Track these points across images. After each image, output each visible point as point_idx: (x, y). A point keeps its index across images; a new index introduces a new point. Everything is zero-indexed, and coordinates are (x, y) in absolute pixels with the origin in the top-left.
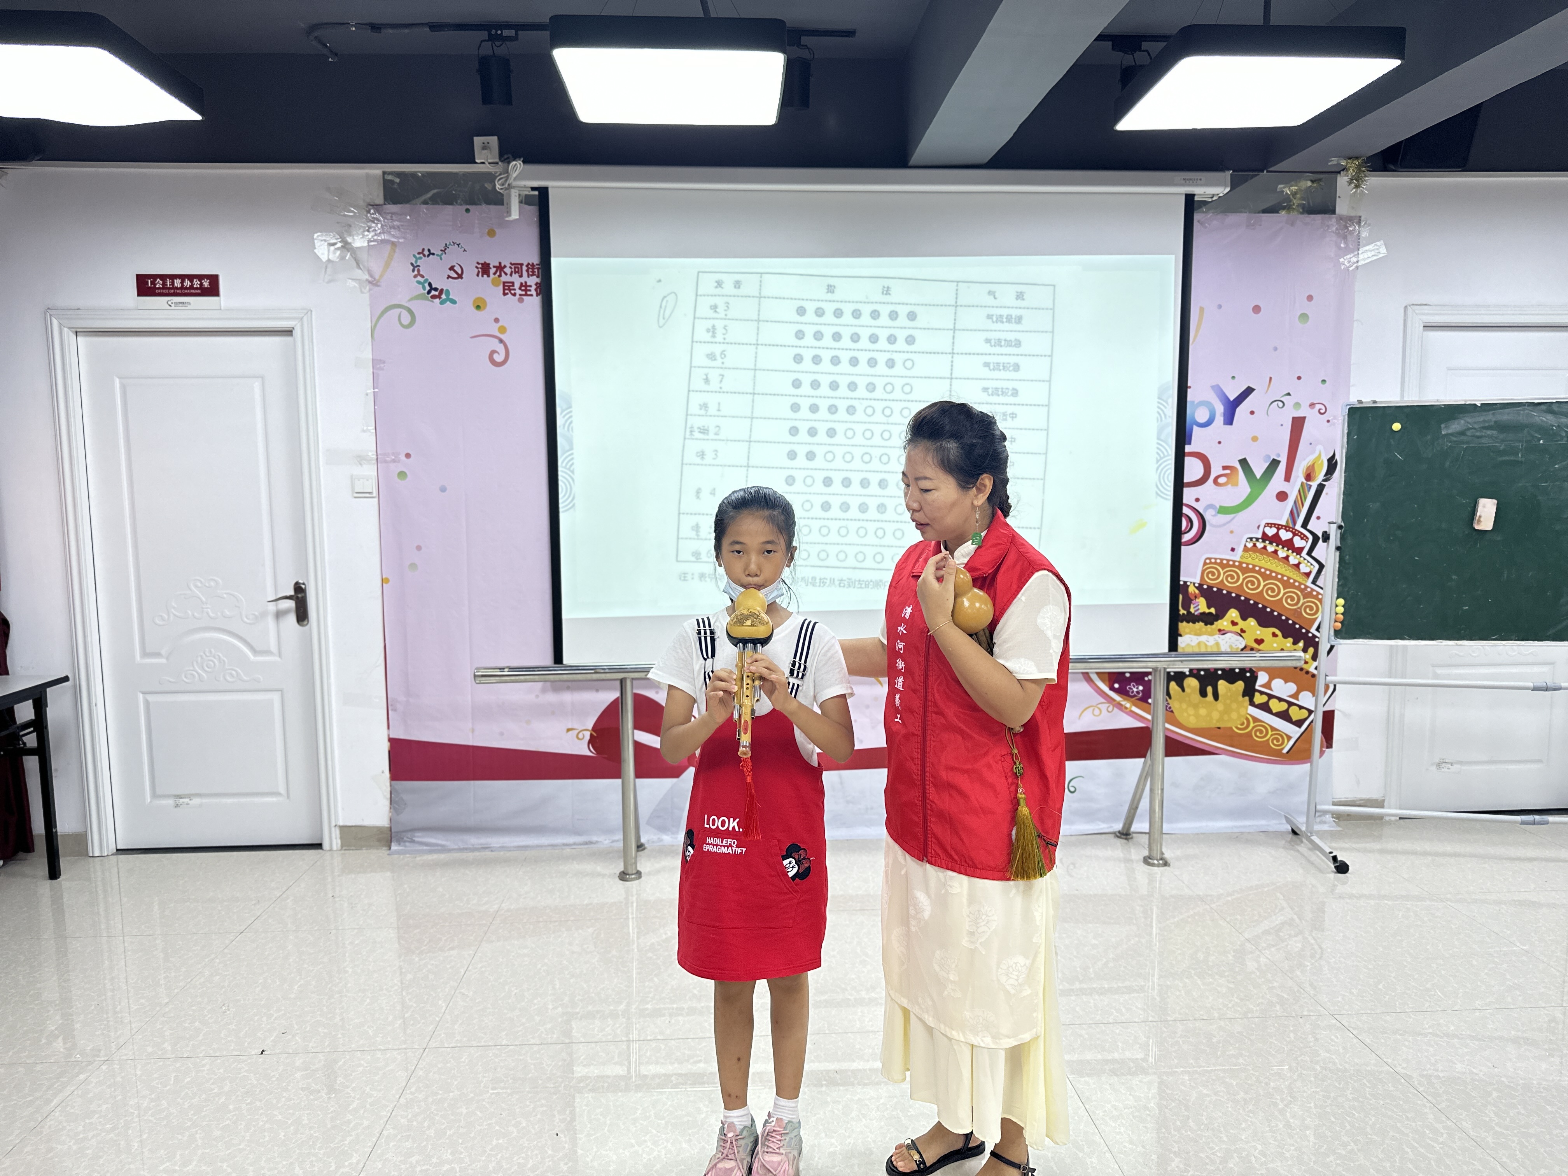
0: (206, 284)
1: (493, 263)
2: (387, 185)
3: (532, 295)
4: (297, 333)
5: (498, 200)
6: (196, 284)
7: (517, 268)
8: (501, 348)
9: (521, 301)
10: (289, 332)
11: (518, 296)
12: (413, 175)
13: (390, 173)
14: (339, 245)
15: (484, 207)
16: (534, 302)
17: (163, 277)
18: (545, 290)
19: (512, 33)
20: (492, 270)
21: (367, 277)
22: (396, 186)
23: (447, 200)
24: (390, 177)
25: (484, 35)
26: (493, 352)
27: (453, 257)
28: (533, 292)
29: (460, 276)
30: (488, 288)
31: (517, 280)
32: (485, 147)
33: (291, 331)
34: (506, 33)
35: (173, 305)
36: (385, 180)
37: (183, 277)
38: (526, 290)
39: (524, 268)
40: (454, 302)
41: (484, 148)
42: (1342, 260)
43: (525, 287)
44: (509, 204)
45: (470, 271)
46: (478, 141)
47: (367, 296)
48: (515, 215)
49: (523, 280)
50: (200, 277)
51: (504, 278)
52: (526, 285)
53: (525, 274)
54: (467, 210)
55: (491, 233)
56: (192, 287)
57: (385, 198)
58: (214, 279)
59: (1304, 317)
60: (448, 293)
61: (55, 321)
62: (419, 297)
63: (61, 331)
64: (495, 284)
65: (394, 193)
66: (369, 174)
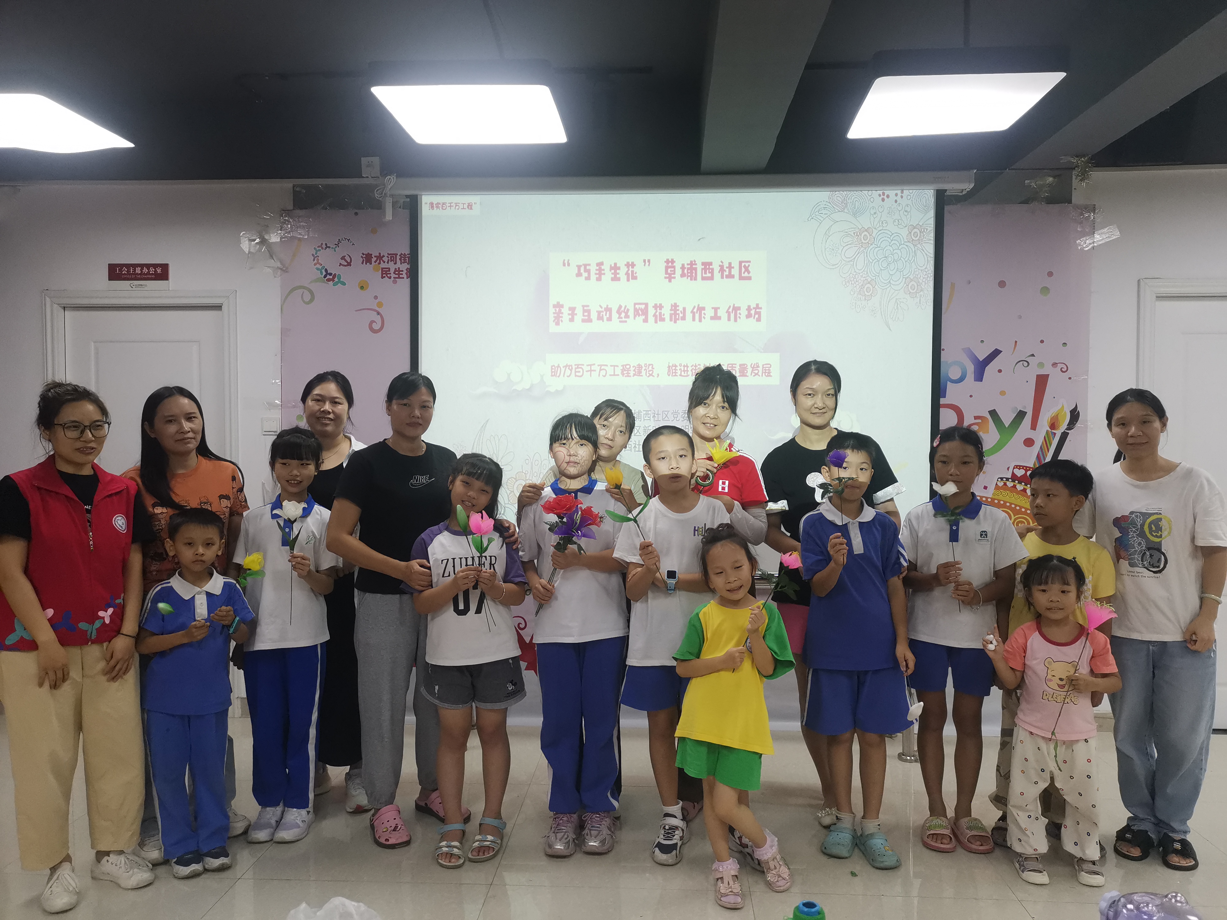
0: (159, 271)
1: (375, 253)
2: (296, 195)
3: (403, 278)
4: (225, 308)
5: (377, 206)
6: (152, 270)
7: (393, 257)
8: (378, 319)
9: (394, 282)
10: (218, 307)
11: (392, 277)
12: (315, 187)
13: (298, 186)
14: (258, 240)
15: (367, 211)
16: (405, 284)
17: (128, 266)
18: (413, 274)
20: (374, 259)
21: (278, 265)
22: (302, 195)
23: (341, 206)
24: (298, 189)
26: (372, 322)
27: (344, 250)
28: (405, 276)
29: (349, 264)
30: (371, 273)
31: (392, 266)
33: (221, 307)
35: (134, 287)
36: (294, 191)
37: (142, 266)
38: (399, 274)
39: (398, 257)
40: (344, 284)
41: (369, 166)
42: (1078, 241)
43: (398, 272)
44: (385, 209)
45: (357, 260)
46: (364, 161)
47: (278, 279)
48: (389, 216)
49: (397, 266)
50: (155, 266)
51: (383, 265)
52: (399, 270)
53: (398, 261)
54: (356, 214)
55: (374, 231)
57: (294, 206)
58: (165, 267)
59: (1045, 290)
60: (339, 277)
61: (48, 299)
62: (317, 280)
63: (52, 306)
64: (376, 269)
65: (303, 201)
66: (283, 187)
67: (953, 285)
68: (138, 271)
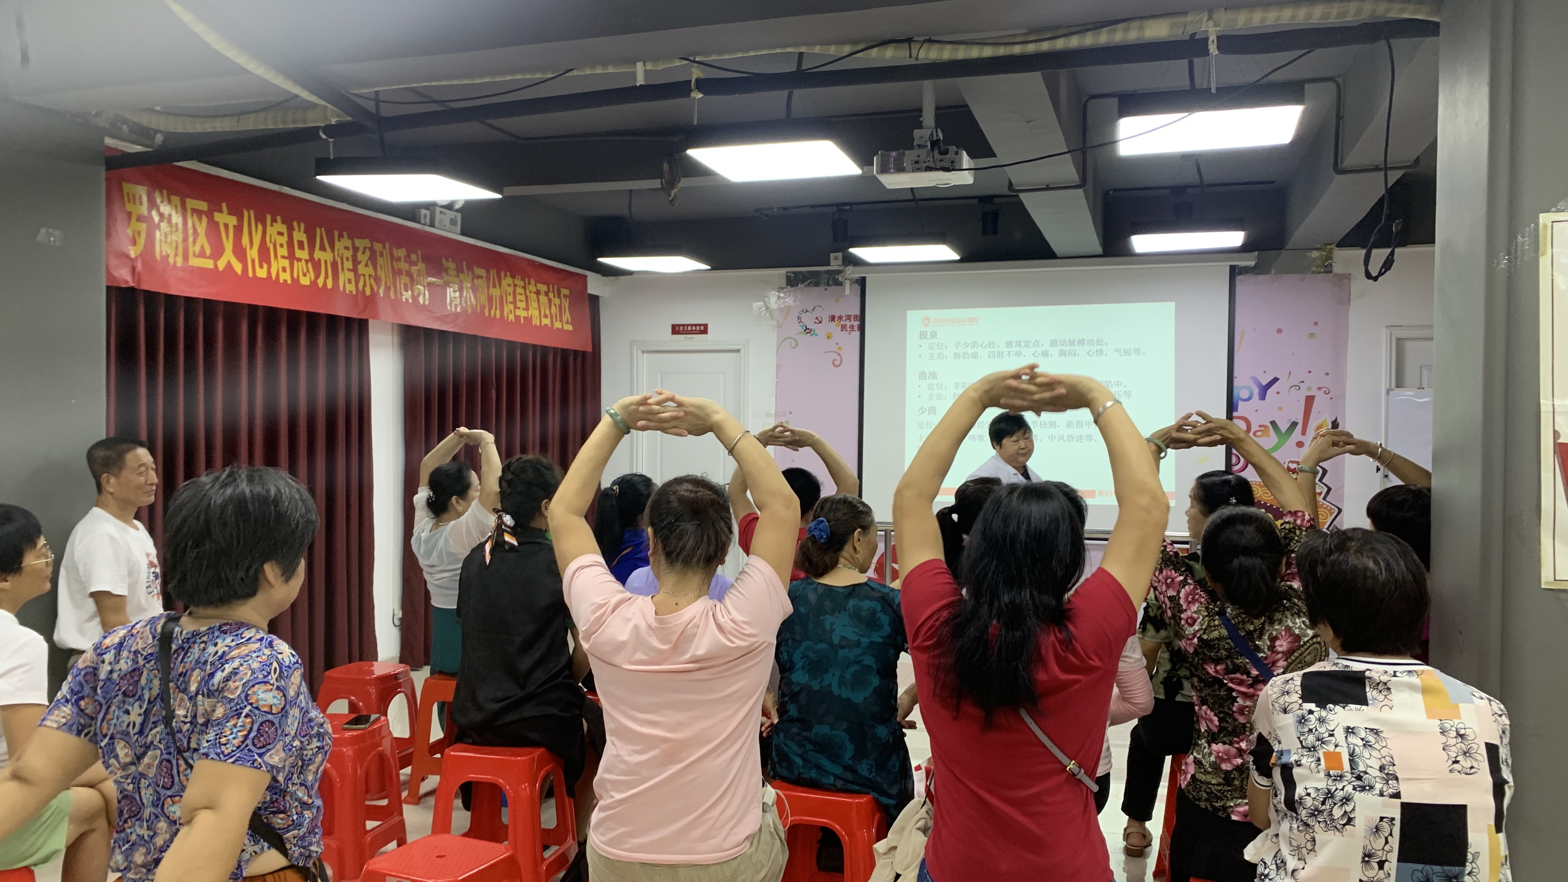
0: (702, 328)
1: (837, 315)
2: (788, 278)
3: (855, 331)
4: (742, 351)
5: (840, 284)
6: (698, 328)
7: (849, 318)
8: (838, 358)
9: (850, 334)
10: (738, 351)
11: (848, 331)
12: (801, 272)
13: (789, 272)
14: (764, 308)
15: (834, 287)
16: (857, 334)
17: (683, 325)
18: (862, 329)
19: (849, 208)
20: (837, 319)
21: (776, 323)
22: (792, 278)
23: (817, 284)
24: (789, 274)
25: (835, 209)
26: (834, 360)
27: (818, 313)
28: (856, 329)
29: (820, 322)
30: (834, 327)
31: (848, 323)
32: (836, 258)
33: (740, 350)
34: (846, 208)
35: (687, 339)
36: (787, 276)
37: (692, 325)
39: (852, 318)
40: (817, 335)
43: (852, 327)
44: (844, 288)
45: (826, 320)
46: (832, 255)
47: (775, 333)
48: (847, 292)
49: (851, 323)
50: (700, 325)
51: (842, 323)
53: (852, 320)
54: (825, 289)
55: (837, 300)
56: (696, 330)
57: (787, 285)
58: (706, 326)
59: (1312, 335)
60: (814, 331)
61: (635, 347)
62: (800, 333)
63: (637, 351)
64: (837, 326)
65: (792, 282)
66: (780, 273)
67: (1242, 333)
68: (689, 328)
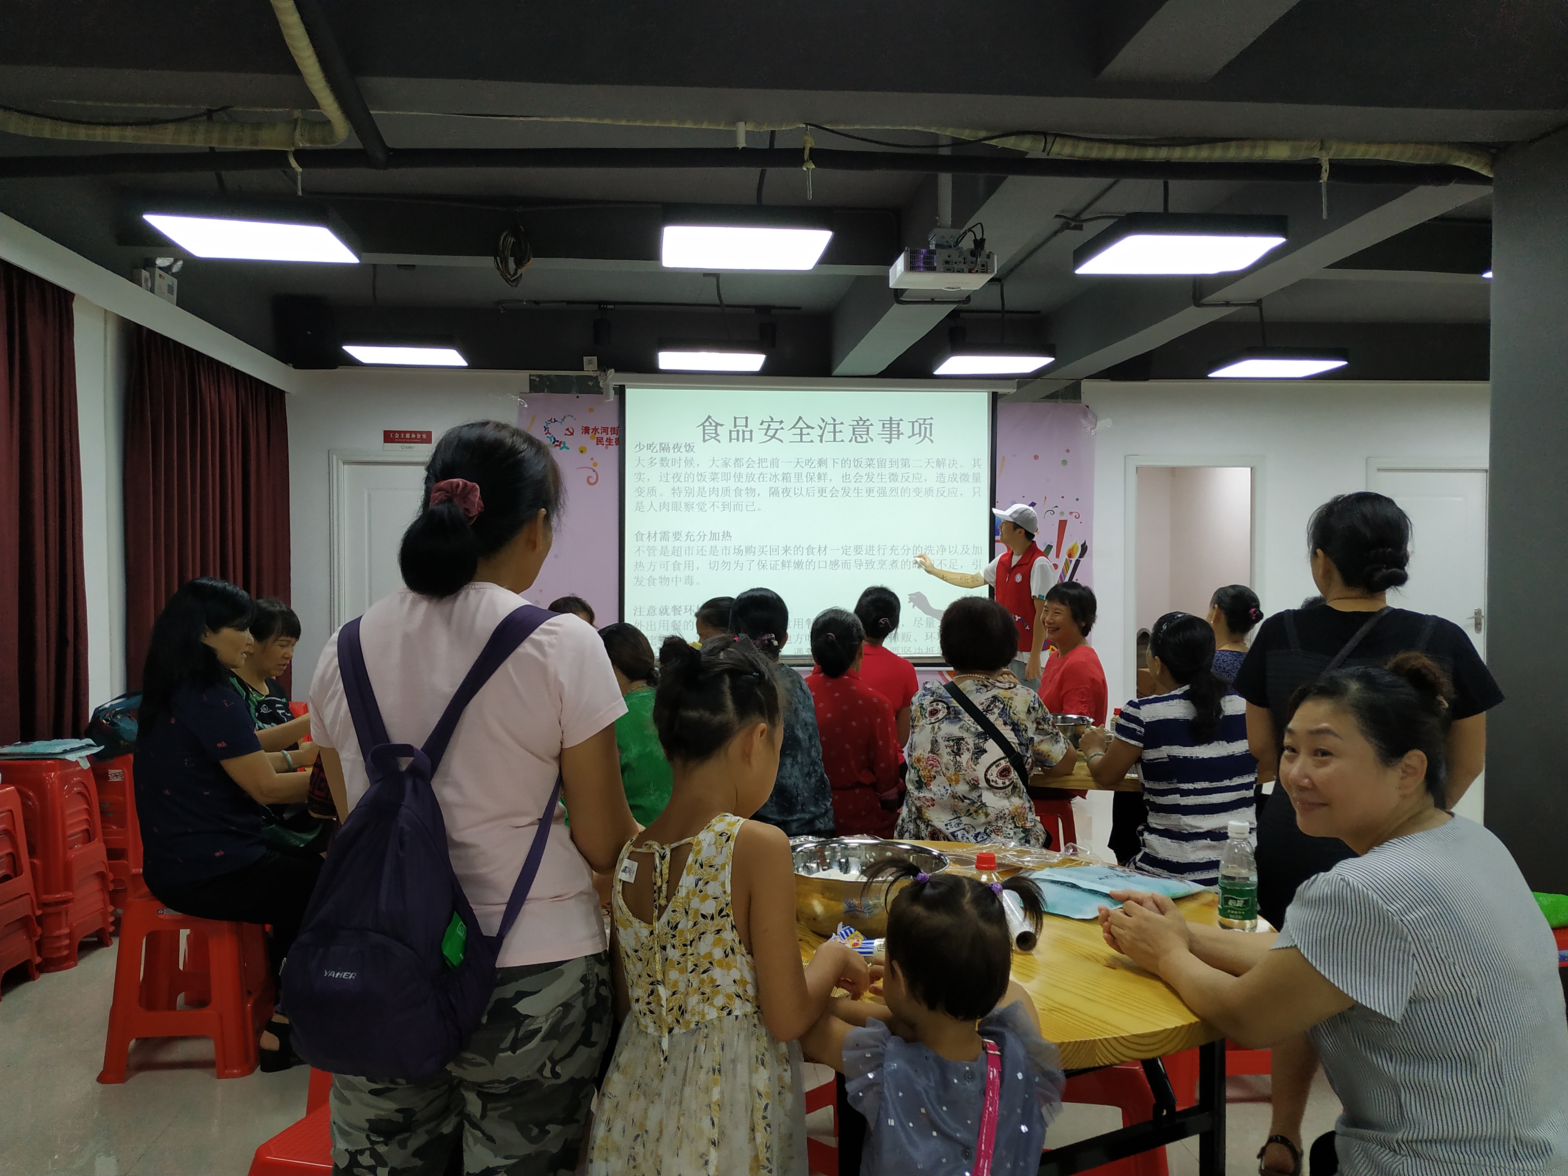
0: (424, 436)
1: (591, 426)
2: (532, 381)
3: (613, 446)
6: (419, 436)
7: (605, 430)
8: (593, 475)
9: (607, 448)
11: (605, 445)
12: (547, 376)
13: (533, 376)
15: (587, 395)
16: (614, 449)
17: (399, 432)
18: (621, 443)
19: (612, 307)
20: (591, 431)
22: (537, 383)
23: (567, 391)
24: (534, 378)
25: (597, 307)
26: (589, 477)
27: (569, 423)
28: (614, 444)
29: (572, 434)
30: (588, 441)
31: (605, 436)
34: (609, 307)
35: (404, 448)
36: (530, 380)
37: (411, 432)
38: (610, 442)
39: (609, 430)
40: (568, 449)
41: (590, 363)
42: (1086, 430)
43: (609, 440)
44: (606, 394)
45: (578, 432)
46: (586, 358)
49: (608, 436)
50: (421, 433)
51: (597, 435)
52: (610, 439)
53: (609, 433)
54: (578, 397)
55: (591, 410)
56: (416, 438)
57: (531, 390)
58: (429, 434)
59: (1064, 462)
60: (564, 442)
61: (334, 457)
63: (337, 462)
64: (592, 438)
65: (535, 386)
66: (523, 377)
67: (1004, 457)
68: (408, 436)
